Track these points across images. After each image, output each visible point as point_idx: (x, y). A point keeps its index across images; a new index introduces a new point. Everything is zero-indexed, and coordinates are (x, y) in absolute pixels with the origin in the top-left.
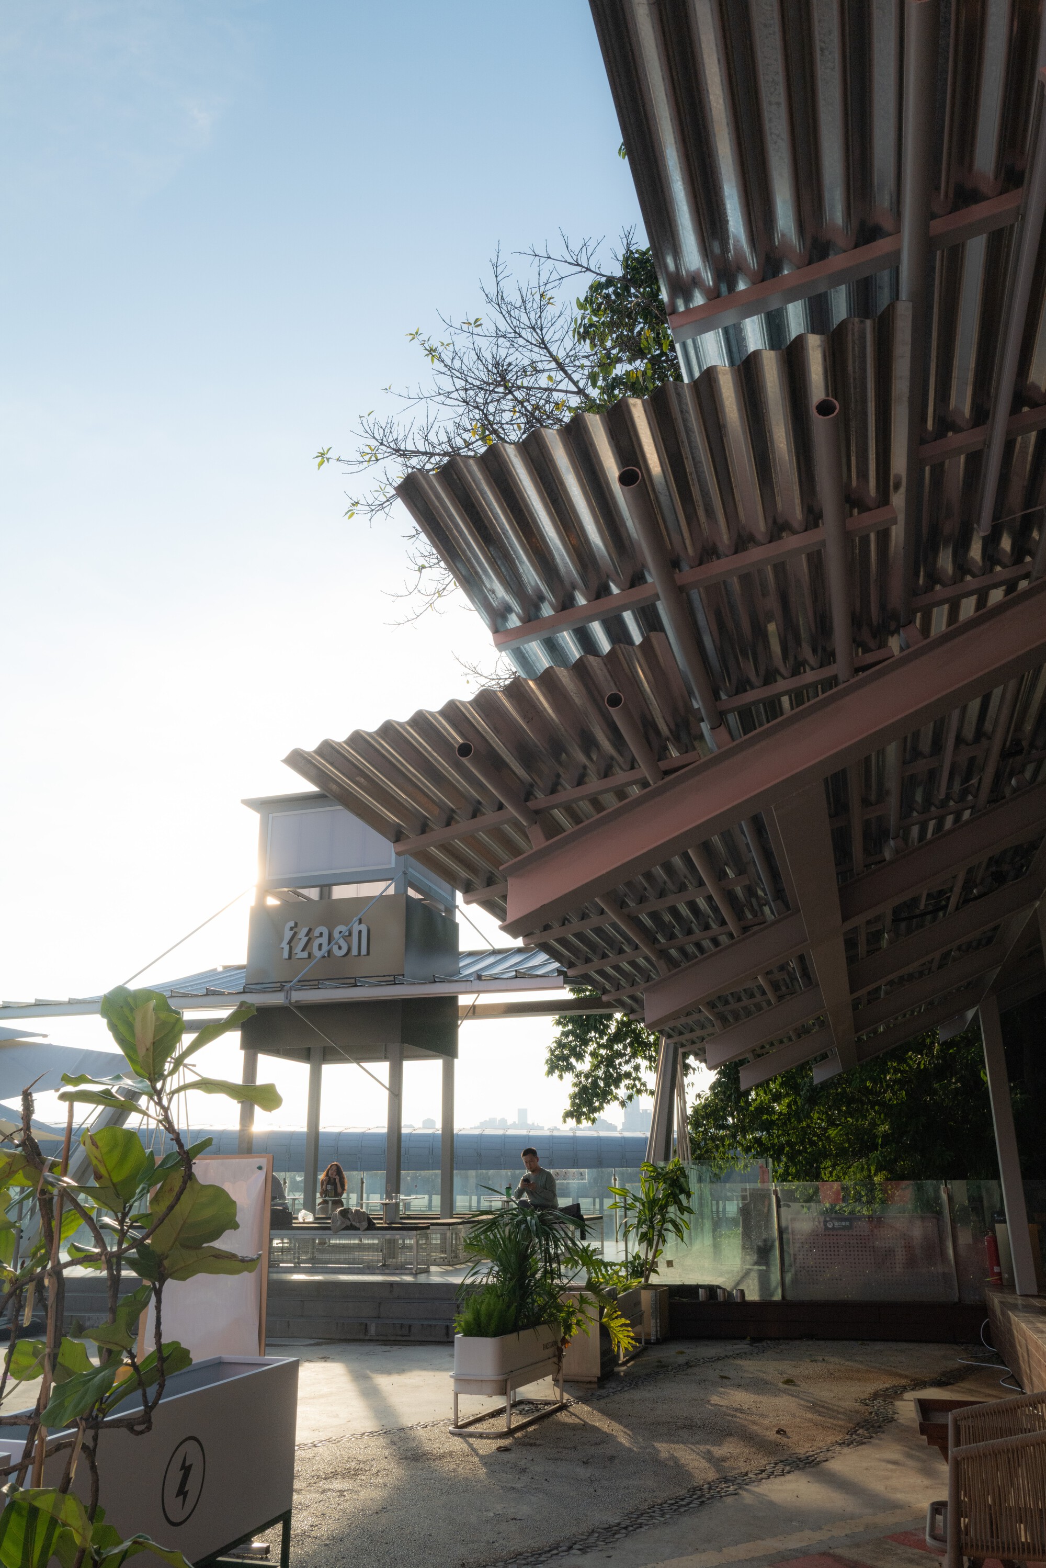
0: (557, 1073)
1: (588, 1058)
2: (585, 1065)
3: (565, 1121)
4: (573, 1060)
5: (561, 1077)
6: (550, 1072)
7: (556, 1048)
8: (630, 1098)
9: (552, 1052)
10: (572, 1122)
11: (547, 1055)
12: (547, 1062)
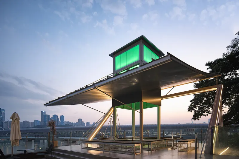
0: (190, 111)
1: (198, 108)
2: (197, 109)
3: (192, 120)
4: (194, 108)
5: (191, 112)
6: (189, 111)
7: (190, 106)
8: (207, 115)
9: (189, 107)
10: (193, 120)
11: (188, 107)
12: (188, 109)
